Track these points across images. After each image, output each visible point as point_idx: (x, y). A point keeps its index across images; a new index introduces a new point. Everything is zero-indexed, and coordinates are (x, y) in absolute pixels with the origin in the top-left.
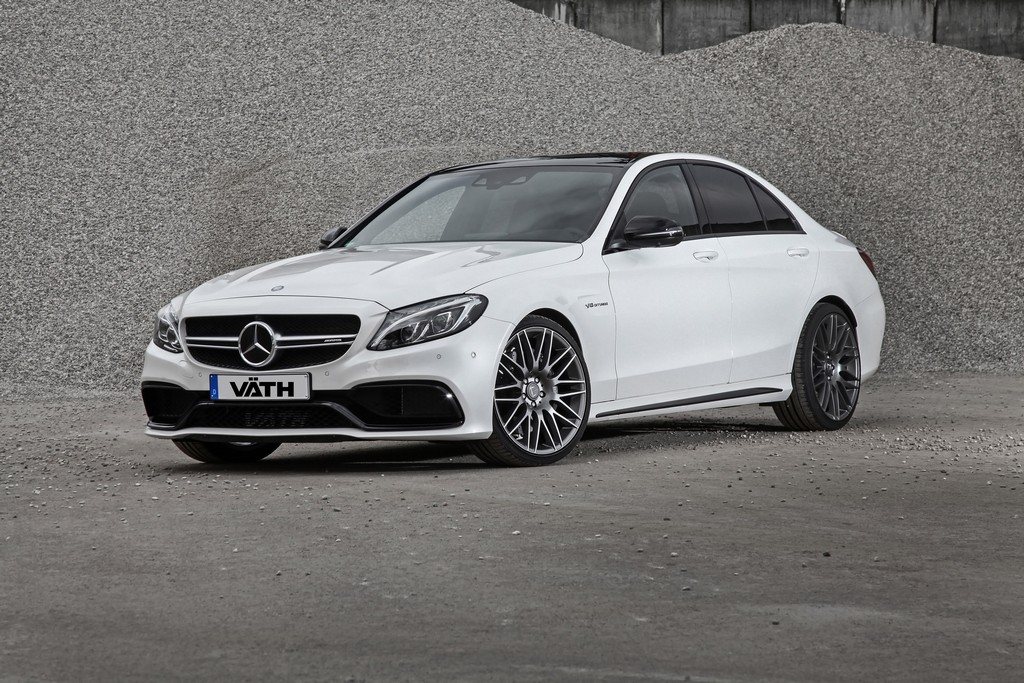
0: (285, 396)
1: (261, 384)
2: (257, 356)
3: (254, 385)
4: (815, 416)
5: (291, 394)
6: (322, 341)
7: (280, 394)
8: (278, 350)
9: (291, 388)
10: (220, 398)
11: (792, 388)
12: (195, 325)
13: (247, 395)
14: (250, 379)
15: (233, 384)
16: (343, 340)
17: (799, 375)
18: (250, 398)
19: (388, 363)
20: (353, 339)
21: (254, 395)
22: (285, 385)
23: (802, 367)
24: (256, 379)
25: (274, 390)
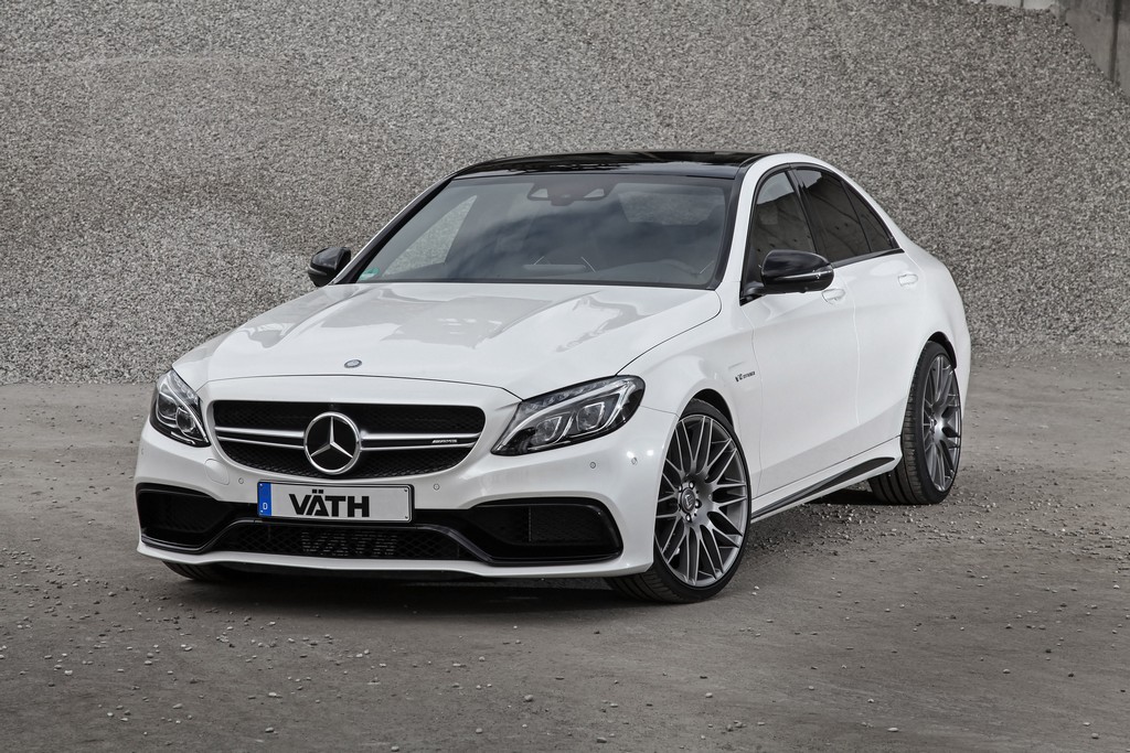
0: (358, 515)
1: (328, 498)
2: (333, 459)
3: (317, 499)
4: (923, 489)
5: (366, 513)
6: (429, 442)
7: (351, 513)
8: (363, 452)
9: (365, 505)
10: (275, 513)
11: (901, 455)
12: (227, 411)
13: (310, 513)
14: (314, 491)
15: (293, 497)
16: (460, 441)
17: (908, 437)
18: (313, 517)
19: (511, 475)
20: (476, 439)
21: (318, 513)
22: (358, 500)
23: (912, 428)
24: (321, 491)
25: (343, 506)
